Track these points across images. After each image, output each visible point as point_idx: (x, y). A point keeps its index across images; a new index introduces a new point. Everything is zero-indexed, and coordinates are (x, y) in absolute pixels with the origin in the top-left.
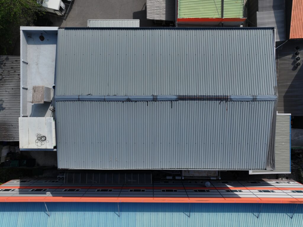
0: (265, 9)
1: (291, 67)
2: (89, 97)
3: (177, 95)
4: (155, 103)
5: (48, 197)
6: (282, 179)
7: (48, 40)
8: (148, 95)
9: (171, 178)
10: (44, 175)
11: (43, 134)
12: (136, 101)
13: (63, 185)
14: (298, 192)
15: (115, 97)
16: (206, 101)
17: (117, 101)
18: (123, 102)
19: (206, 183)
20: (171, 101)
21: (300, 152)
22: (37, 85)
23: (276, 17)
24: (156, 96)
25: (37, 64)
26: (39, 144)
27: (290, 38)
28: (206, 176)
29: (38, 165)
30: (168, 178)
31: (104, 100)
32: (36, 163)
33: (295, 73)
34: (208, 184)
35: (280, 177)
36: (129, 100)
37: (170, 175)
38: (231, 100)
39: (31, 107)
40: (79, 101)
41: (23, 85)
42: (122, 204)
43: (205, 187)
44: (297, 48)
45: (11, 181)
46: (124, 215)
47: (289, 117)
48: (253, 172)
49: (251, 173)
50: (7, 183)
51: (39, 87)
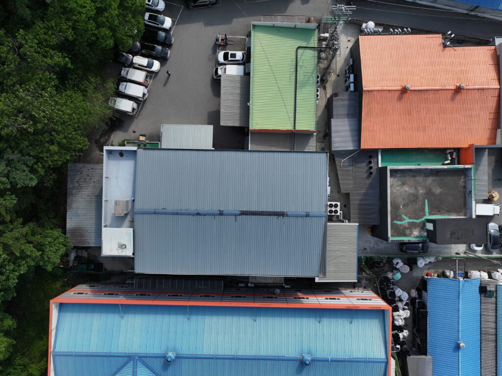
0: (340, 116)
1: (365, 175)
2: (163, 211)
3: (240, 211)
4: (222, 217)
5: (121, 300)
6: (358, 289)
7: (127, 156)
8: (216, 209)
9: (243, 285)
10: (111, 280)
11: (123, 243)
12: (205, 215)
13: (133, 291)
14: (362, 299)
15: (186, 212)
16: (266, 217)
17: (189, 214)
18: (193, 216)
19: (276, 290)
20: (236, 215)
21: (379, 260)
22: (118, 199)
23: (350, 125)
24: (222, 211)
25: (117, 178)
26: (120, 251)
27: (362, 148)
28: (272, 282)
29: (106, 270)
30: (240, 285)
31: (177, 214)
32: (104, 268)
33: (368, 181)
34: (278, 291)
35: (357, 287)
36: (198, 214)
37: (242, 282)
38: (287, 215)
39: (110, 217)
40: (155, 214)
41: (105, 197)
42: (191, 307)
43: (275, 294)
44: (371, 157)
45: (79, 286)
46: (194, 318)
47: (357, 227)
48: (319, 280)
49: (317, 280)
50: (76, 287)
51: (120, 201)
